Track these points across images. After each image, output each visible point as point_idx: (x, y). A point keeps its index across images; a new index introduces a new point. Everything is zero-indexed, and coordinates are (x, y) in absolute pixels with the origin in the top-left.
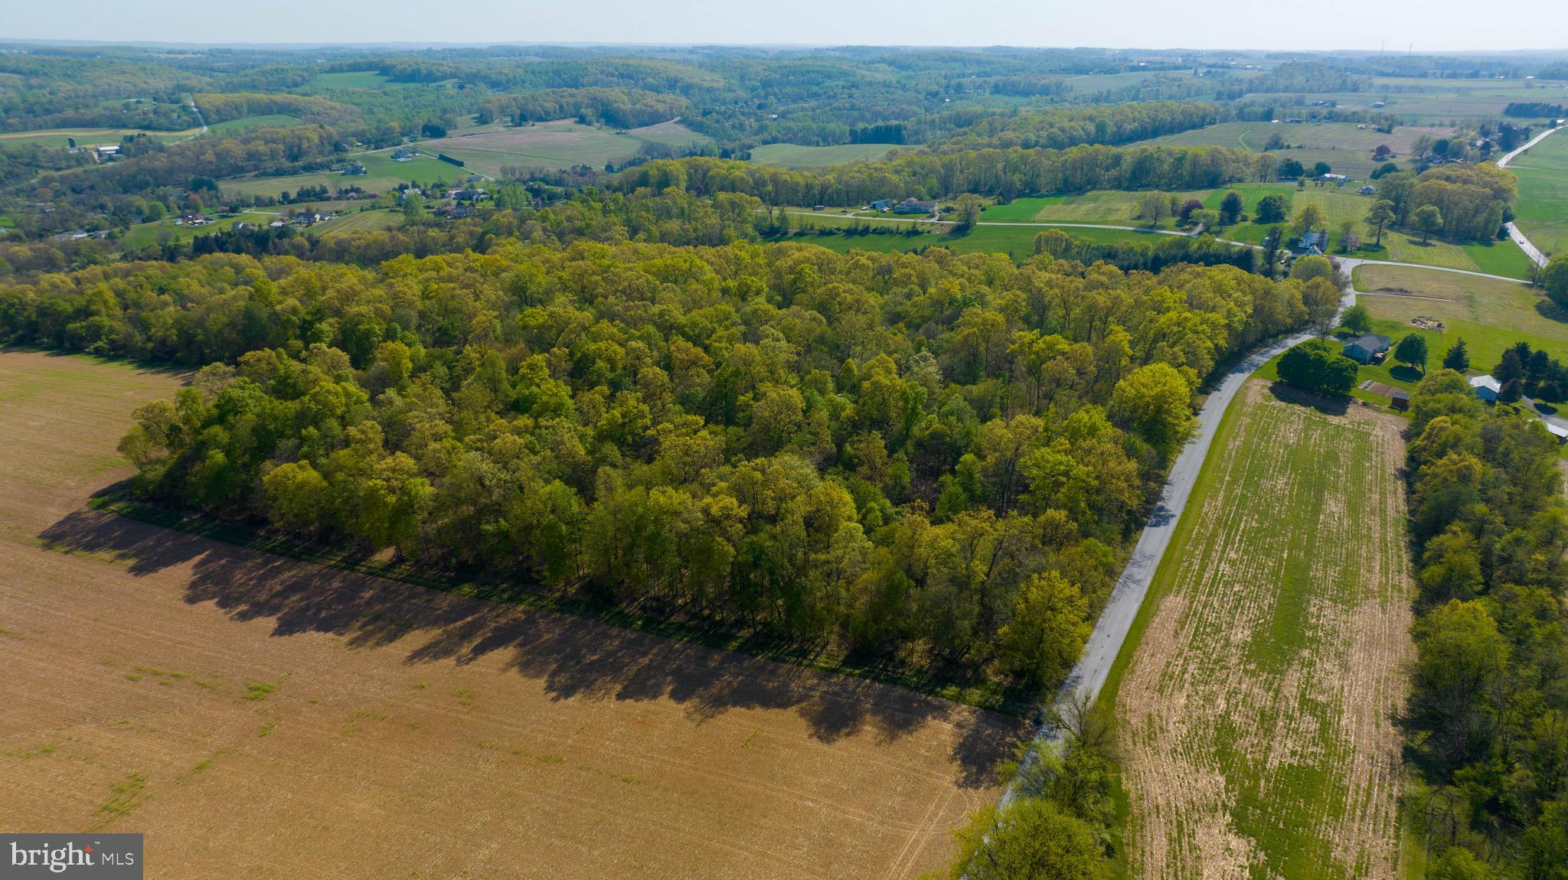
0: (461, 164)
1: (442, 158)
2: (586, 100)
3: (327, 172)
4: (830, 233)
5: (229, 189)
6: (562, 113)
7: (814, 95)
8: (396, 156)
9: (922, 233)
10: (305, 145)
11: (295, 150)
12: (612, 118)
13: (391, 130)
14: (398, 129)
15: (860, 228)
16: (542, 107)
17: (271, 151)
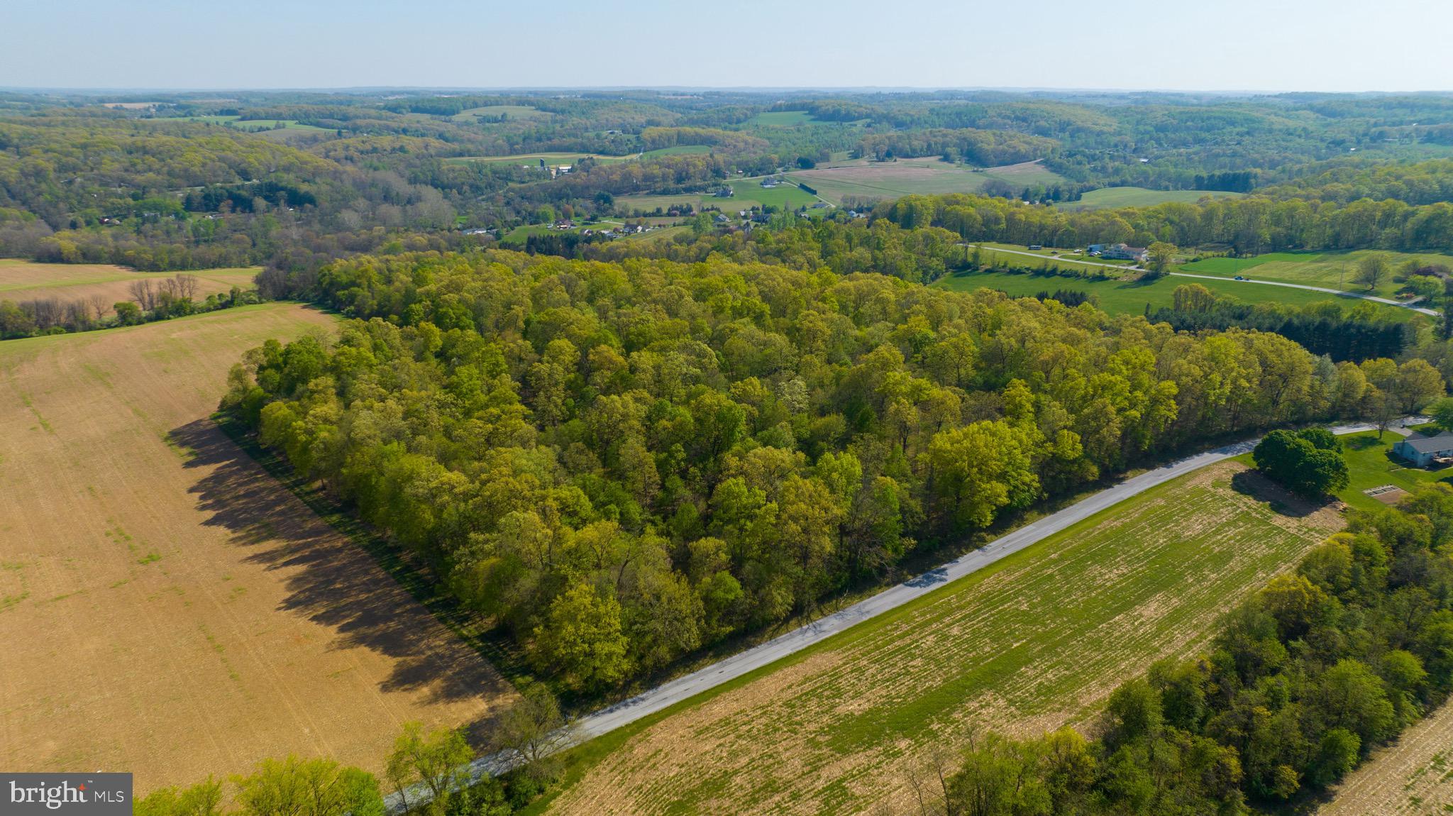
0: (814, 192)
1: (802, 186)
2: (955, 140)
3: (703, 194)
4: (1019, 272)
5: (620, 202)
6: (929, 151)
8: (765, 183)
9: (1108, 279)
10: (692, 170)
11: (684, 174)
12: (974, 157)
13: (771, 162)
14: (777, 161)
15: (1048, 269)
16: (910, 144)
17: (664, 175)
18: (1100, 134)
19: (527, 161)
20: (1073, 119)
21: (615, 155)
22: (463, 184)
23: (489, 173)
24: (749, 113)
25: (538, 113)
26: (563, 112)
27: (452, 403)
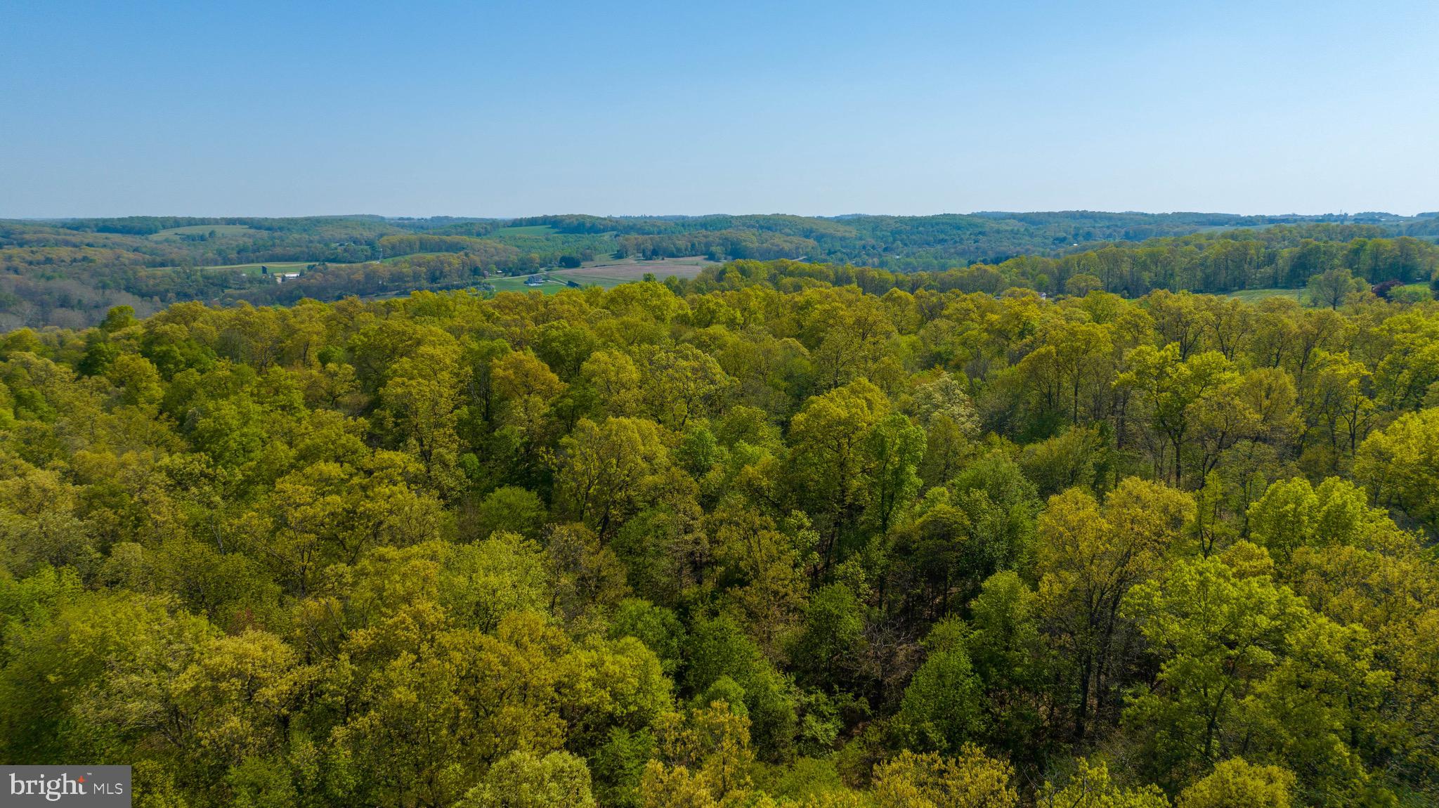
1: (570, 283)
2: (718, 240)
6: (694, 251)
7: (941, 241)
8: (529, 282)
10: (447, 268)
11: (438, 273)
12: (740, 256)
13: (532, 261)
14: (538, 260)
16: (674, 245)
17: (415, 273)
18: (842, 239)
19: (247, 270)
20: (815, 227)
21: (350, 262)
22: (167, 291)
23: (201, 279)
24: (489, 227)
25: (252, 231)
26: (281, 229)
27: (203, 474)
